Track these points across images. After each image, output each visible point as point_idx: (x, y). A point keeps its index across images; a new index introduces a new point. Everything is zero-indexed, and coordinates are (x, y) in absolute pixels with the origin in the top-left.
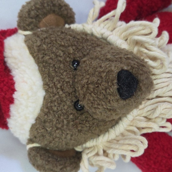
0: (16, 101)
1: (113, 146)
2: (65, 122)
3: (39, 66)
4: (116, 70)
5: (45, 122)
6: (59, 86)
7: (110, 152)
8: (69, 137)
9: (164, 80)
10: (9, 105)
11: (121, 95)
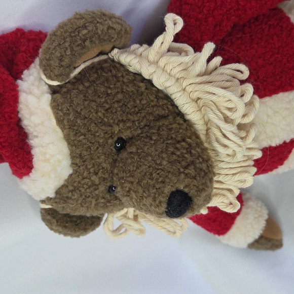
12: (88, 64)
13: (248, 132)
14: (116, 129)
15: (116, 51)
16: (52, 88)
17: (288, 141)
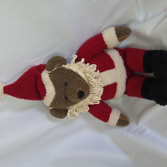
0: (46, 96)
1: (79, 108)
2: (62, 102)
3: (54, 85)
4: (78, 91)
5: (56, 102)
6: (60, 92)
7: (77, 110)
8: (63, 106)
9: (96, 88)
10: (44, 97)
11: (79, 98)
12: (57, 68)
13: (98, 79)
14: (64, 80)
15: (63, 65)
16: (49, 73)
17: (113, 83)
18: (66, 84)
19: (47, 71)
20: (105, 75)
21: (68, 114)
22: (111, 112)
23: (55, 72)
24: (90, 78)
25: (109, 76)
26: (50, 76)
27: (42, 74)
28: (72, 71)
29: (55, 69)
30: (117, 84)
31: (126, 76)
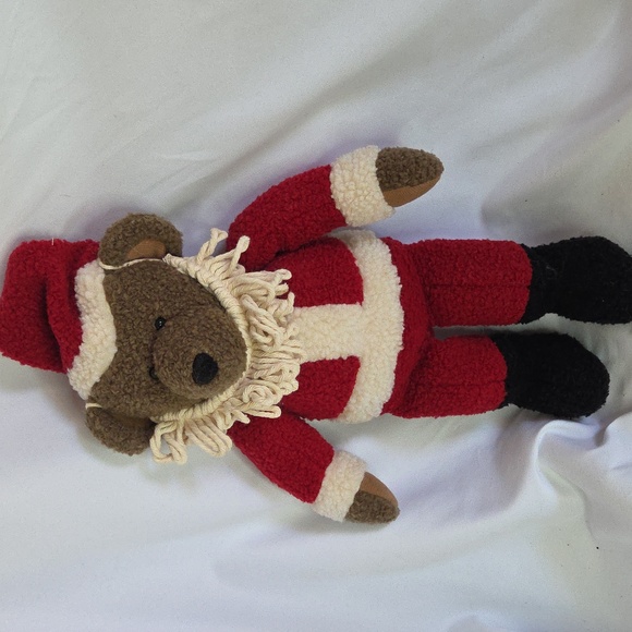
2: (136, 388)
3: (115, 318)
5: (111, 383)
6: (134, 347)
8: (138, 405)
10: (73, 356)
12: (141, 260)
13: (287, 328)
14: (157, 306)
15: (169, 255)
16: (106, 272)
17: (345, 358)
18: (160, 323)
19: (101, 263)
20: (317, 319)
21: (155, 442)
22: (331, 460)
23: (131, 271)
24: (255, 316)
25: (333, 328)
26: (106, 283)
27: (81, 270)
28: (196, 281)
29: (131, 263)
30: (358, 366)
31: (401, 343)
